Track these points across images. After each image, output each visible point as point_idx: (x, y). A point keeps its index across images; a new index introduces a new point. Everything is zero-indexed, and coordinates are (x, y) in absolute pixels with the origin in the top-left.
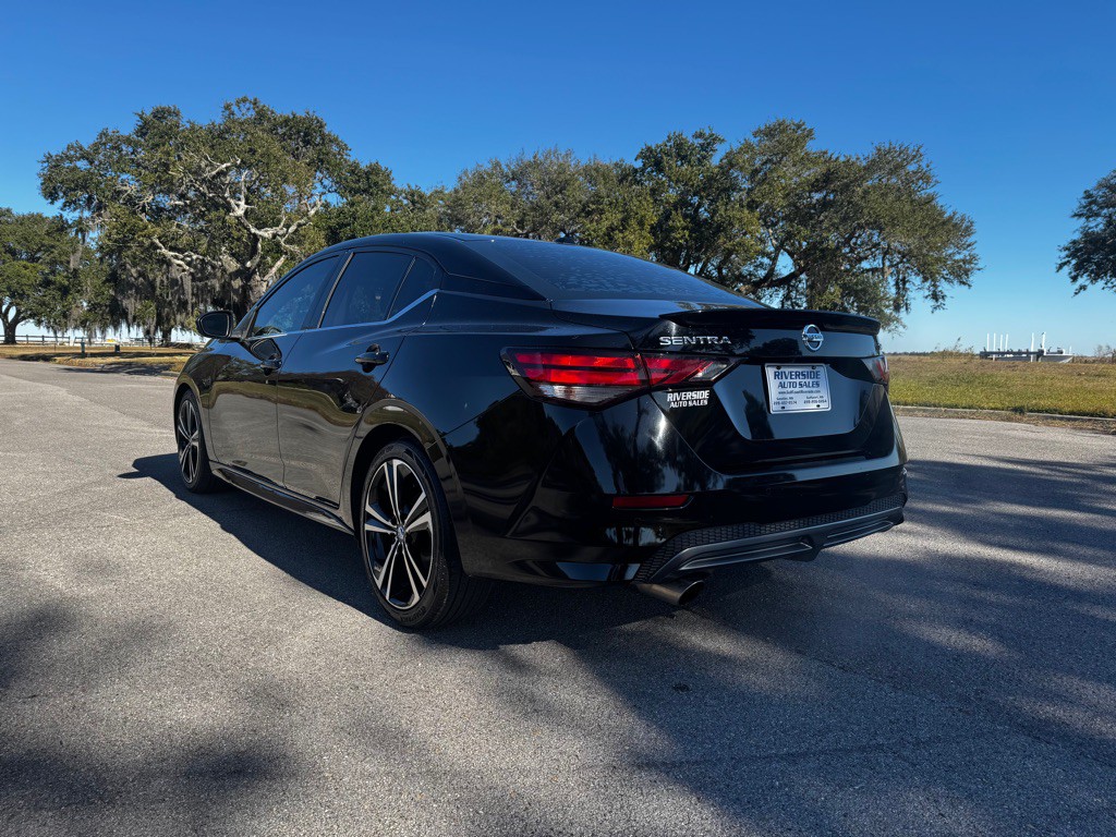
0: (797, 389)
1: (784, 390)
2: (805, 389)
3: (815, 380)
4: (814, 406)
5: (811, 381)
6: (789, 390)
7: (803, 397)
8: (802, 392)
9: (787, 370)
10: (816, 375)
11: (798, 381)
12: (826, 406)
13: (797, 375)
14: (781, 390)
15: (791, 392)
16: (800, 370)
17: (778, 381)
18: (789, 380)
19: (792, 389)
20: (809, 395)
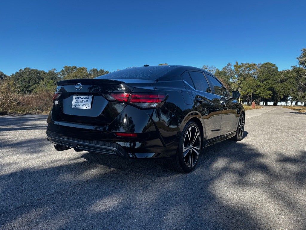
0: (81, 102)
1: (77, 102)
2: (83, 102)
3: (87, 100)
4: (85, 107)
5: (86, 100)
6: (78, 102)
7: (82, 104)
8: (82, 103)
9: (79, 96)
10: (88, 98)
11: (82, 100)
12: (89, 108)
13: (82, 98)
14: (76, 102)
15: (79, 103)
16: (84, 97)
17: (76, 99)
18: (79, 99)
19: (79, 102)
20: (84, 104)
